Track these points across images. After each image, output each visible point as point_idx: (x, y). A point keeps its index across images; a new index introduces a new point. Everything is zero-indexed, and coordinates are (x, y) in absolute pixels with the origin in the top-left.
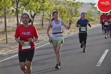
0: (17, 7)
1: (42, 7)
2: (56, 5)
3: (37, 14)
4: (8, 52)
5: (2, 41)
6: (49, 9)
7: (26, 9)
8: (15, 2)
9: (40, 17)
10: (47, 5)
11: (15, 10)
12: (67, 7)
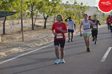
0: (32, 10)
1: (53, 10)
2: (66, 8)
3: (50, 16)
5: (19, 39)
6: (60, 11)
7: (39, 12)
8: (31, 6)
9: (52, 18)
10: (58, 8)
11: (31, 13)
12: (75, 10)
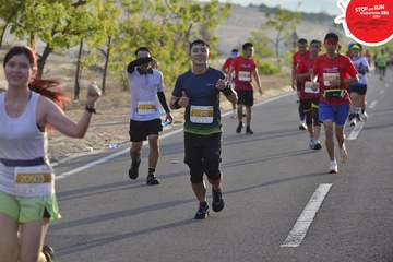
1: (73, 20)
2: (130, 12)
3: (57, 49)
6: (101, 28)
7: (12, 31)
9: (66, 58)
10: (96, 14)
12: (170, 21)
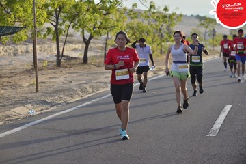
0: (57, 23)
1: (104, 22)
2: (132, 18)
3: (95, 36)
4: (39, 109)
5: (28, 87)
6: (117, 26)
7: (73, 27)
8: (54, 13)
9: (100, 41)
10: (115, 19)
11: (54, 29)
12: (152, 23)
